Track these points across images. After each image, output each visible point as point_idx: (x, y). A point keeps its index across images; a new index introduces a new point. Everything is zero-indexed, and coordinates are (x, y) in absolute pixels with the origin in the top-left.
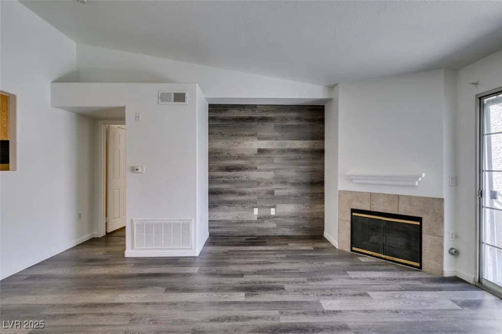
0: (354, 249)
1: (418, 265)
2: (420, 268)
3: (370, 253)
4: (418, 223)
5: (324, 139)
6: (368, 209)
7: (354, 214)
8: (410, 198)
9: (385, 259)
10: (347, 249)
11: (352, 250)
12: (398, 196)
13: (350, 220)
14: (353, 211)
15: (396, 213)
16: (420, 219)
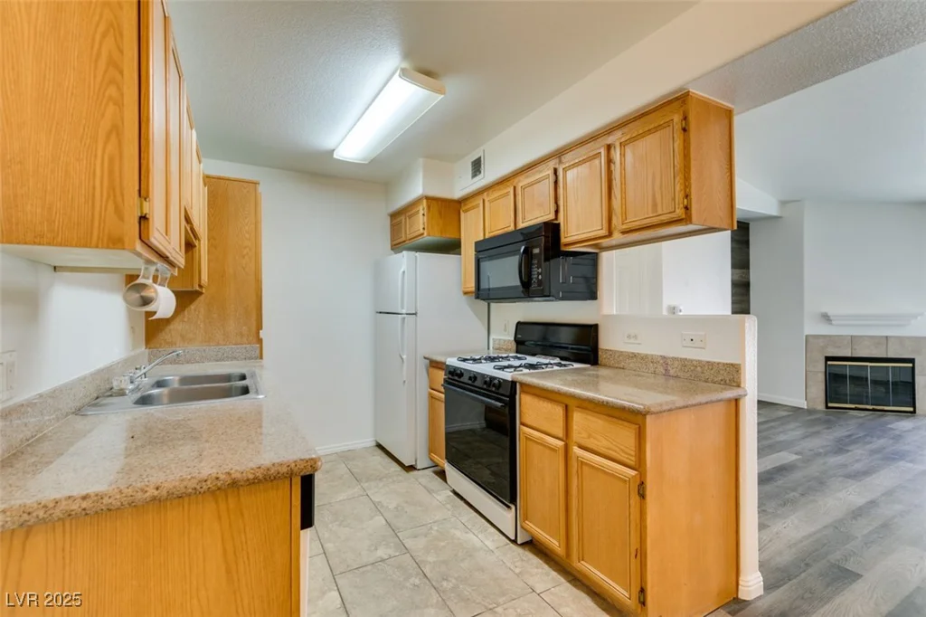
0: (830, 405)
1: (911, 409)
2: (914, 412)
3: (853, 406)
4: (911, 365)
5: (748, 268)
6: (849, 355)
7: (829, 363)
8: (901, 339)
9: (874, 410)
10: (821, 406)
11: (827, 407)
12: (887, 337)
13: (823, 370)
14: (828, 359)
15: (885, 356)
16: (912, 361)
